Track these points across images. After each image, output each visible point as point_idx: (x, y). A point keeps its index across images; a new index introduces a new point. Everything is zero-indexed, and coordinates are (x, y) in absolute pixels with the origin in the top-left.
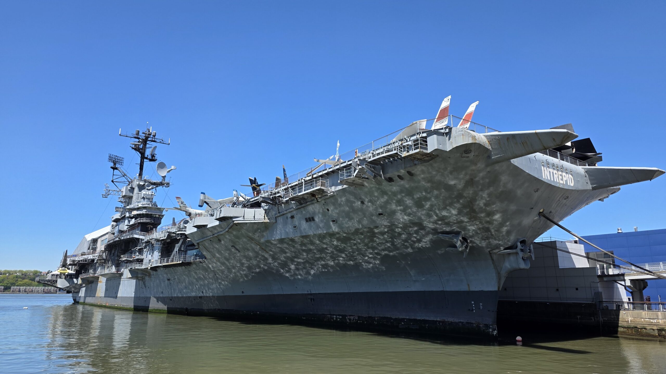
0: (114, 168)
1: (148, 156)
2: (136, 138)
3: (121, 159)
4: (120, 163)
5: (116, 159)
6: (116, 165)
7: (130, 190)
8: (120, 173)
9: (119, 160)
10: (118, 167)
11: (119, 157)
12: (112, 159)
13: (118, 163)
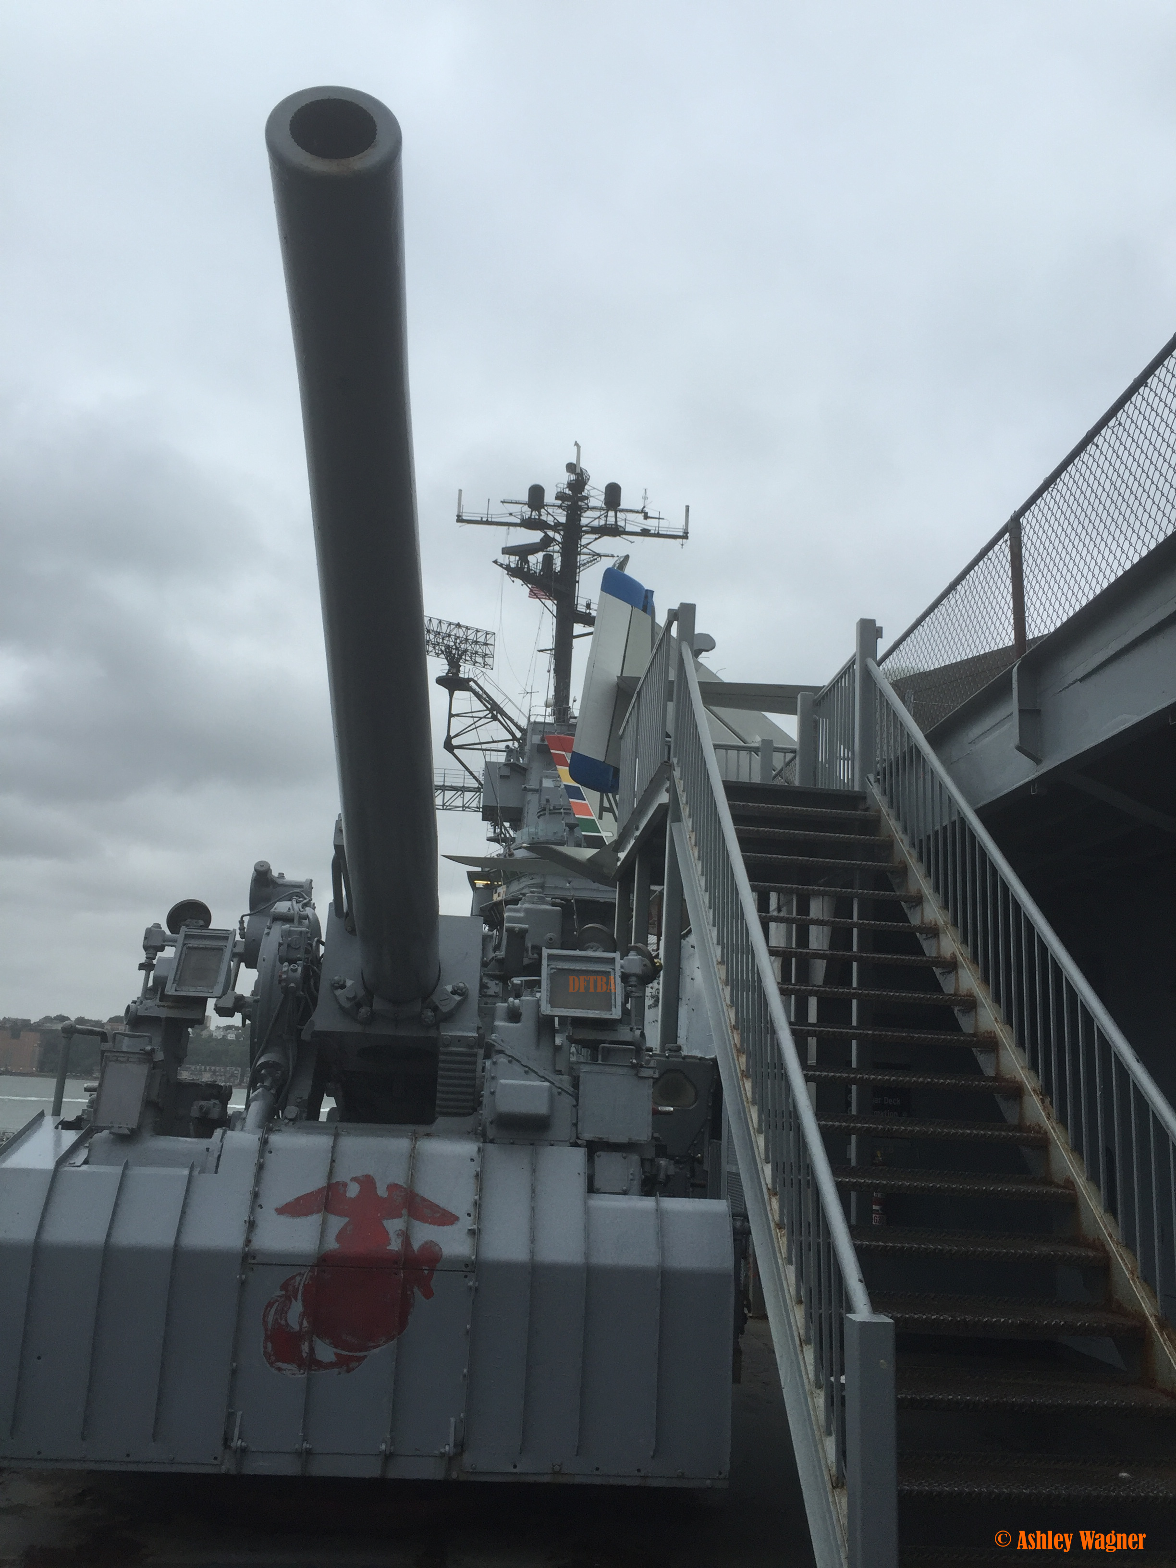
1: (588, 606)
2: (529, 524)
3: (482, 639)
4: (479, 659)
5: (461, 642)
6: (460, 666)
7: (508, 777)
8: (477, 705)
9: (472, 643)
10: (466, 677)
11: (470, 632)
12: (441, 641)
13: (468, 658)
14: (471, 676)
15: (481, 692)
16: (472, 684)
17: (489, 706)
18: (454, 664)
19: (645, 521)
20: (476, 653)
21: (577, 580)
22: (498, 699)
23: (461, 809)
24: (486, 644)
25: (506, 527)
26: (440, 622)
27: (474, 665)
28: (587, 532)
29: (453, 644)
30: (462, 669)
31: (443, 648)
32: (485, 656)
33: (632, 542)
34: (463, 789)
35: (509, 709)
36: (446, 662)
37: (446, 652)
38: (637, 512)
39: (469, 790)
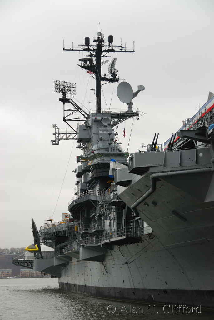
0: (64, 100)
1: (105, 75)
2: (85, 50)
3: (71, 86)
4: (71, 92)
5: (66, 87)
7: (86, 129)
8: (72, 107)
9: (69, 87)
11: (68, 84)
13: (68, 92)
14: (70, 98)
18: (64, 94)
21: (101, 67)
22: (79, 105)
23: (71, 139)
24: (73, 87)
26: (59, 81)
27: (70, 94)
28: (104, 52)
29: (63, 88)
30: (66, 96)
31: (60, 89)
35: (83, 108)
36: (61, 94)
37: (62, 91)
38: (119, 46)
39: (74, 133)
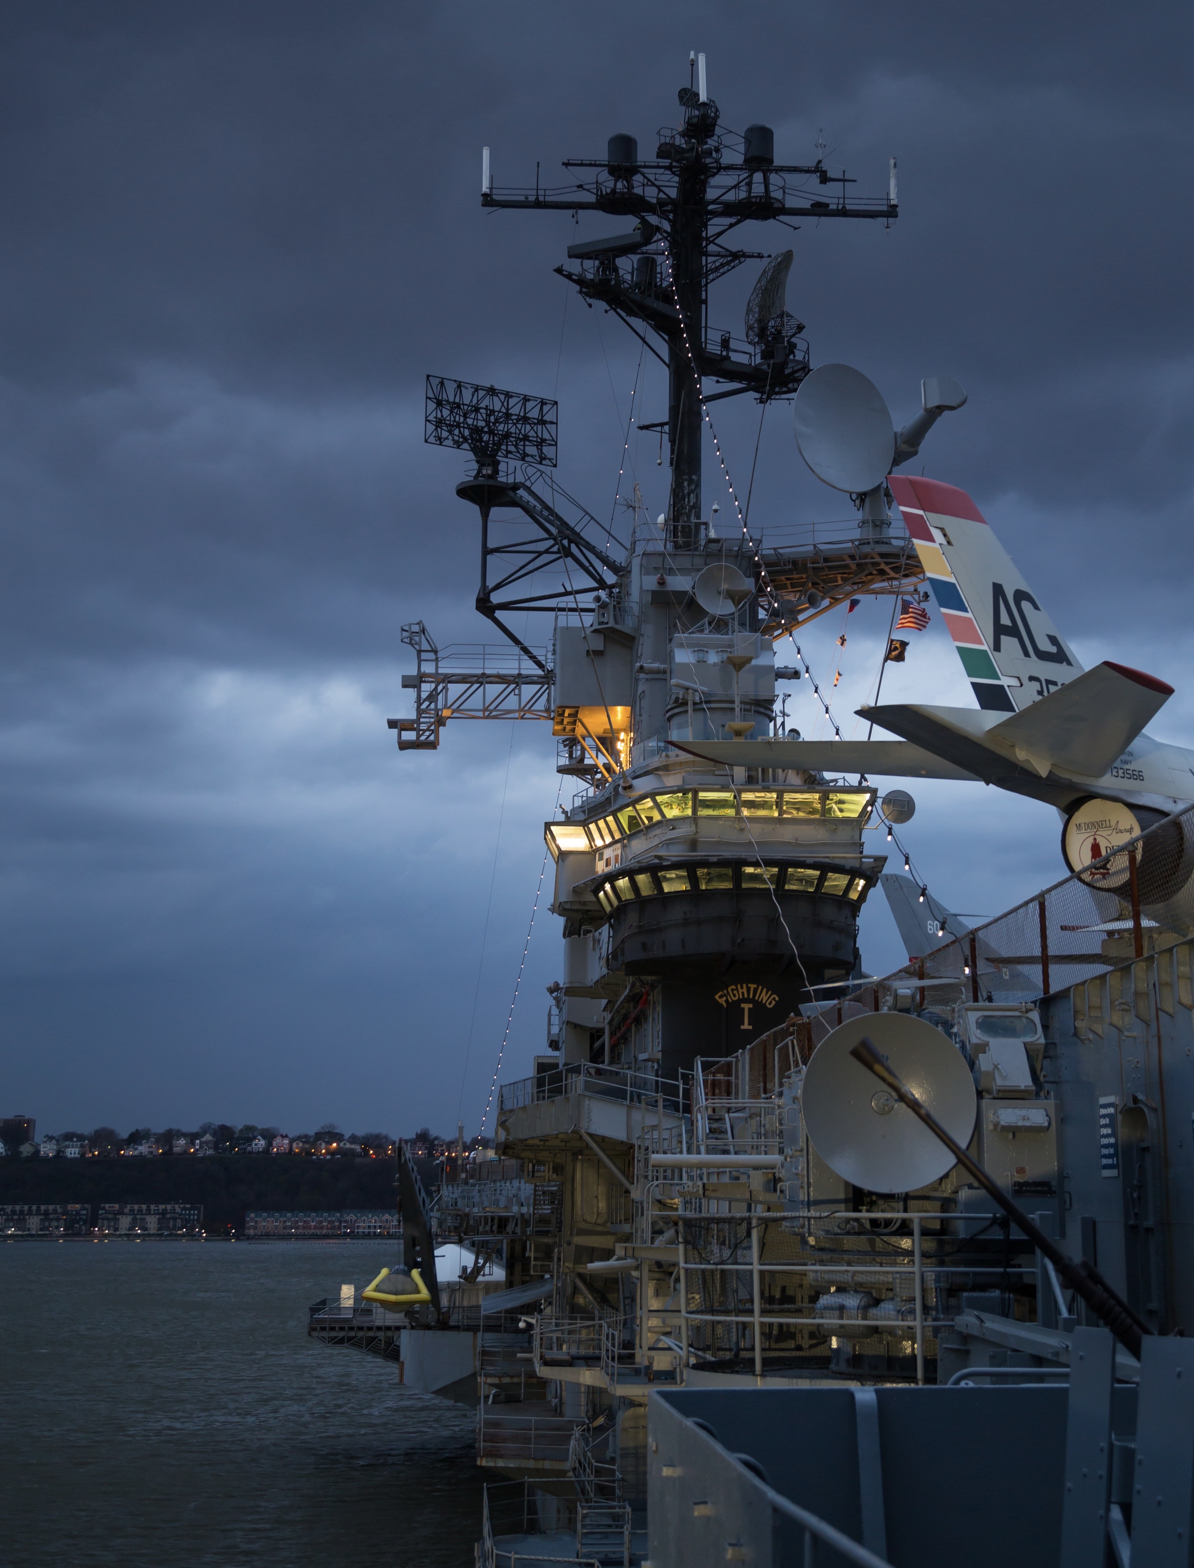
0: (487, 493)
1: (725, 343)
2: (609, 205)
3: (534, 414)
4: (531, 450)
5: (496, 421)
6: (498, 462)
7: (599, 653)
9: (518, 420)
10: (511, 480)
11: (512, 402)
12: (462, 419)
13: (512, 448)
14: (520, 478)
15: (539, 507)
16: (521, 492)
17: (554, 530)
18: (487, 458)
19: (823, 185)
20: (526, 438)
21: (704, 297)
22: (571, 517)
23: (516, 715)
24: (542, 422)
25: (571, 212)
26: (459, 386)
27: (523, 459)
28: (715, 214)
29: (483, 424)
30: (502, 467)
31: (467, 433)
32: (541, 443)
33: (795, 229)
34: (518, 680)
35: (591, 534)
36: (471, 455)
37: (472, 439)
38: (808, 171)
39: (529, 680)
